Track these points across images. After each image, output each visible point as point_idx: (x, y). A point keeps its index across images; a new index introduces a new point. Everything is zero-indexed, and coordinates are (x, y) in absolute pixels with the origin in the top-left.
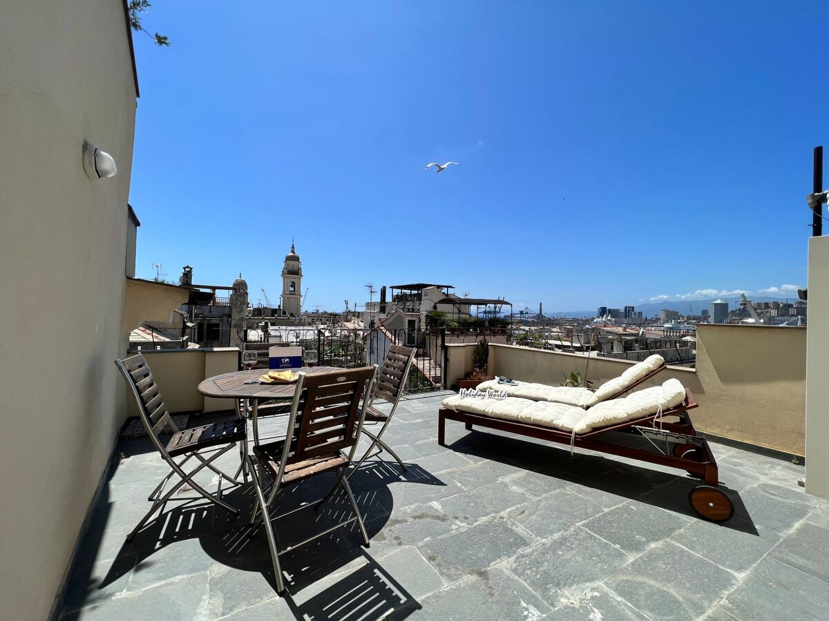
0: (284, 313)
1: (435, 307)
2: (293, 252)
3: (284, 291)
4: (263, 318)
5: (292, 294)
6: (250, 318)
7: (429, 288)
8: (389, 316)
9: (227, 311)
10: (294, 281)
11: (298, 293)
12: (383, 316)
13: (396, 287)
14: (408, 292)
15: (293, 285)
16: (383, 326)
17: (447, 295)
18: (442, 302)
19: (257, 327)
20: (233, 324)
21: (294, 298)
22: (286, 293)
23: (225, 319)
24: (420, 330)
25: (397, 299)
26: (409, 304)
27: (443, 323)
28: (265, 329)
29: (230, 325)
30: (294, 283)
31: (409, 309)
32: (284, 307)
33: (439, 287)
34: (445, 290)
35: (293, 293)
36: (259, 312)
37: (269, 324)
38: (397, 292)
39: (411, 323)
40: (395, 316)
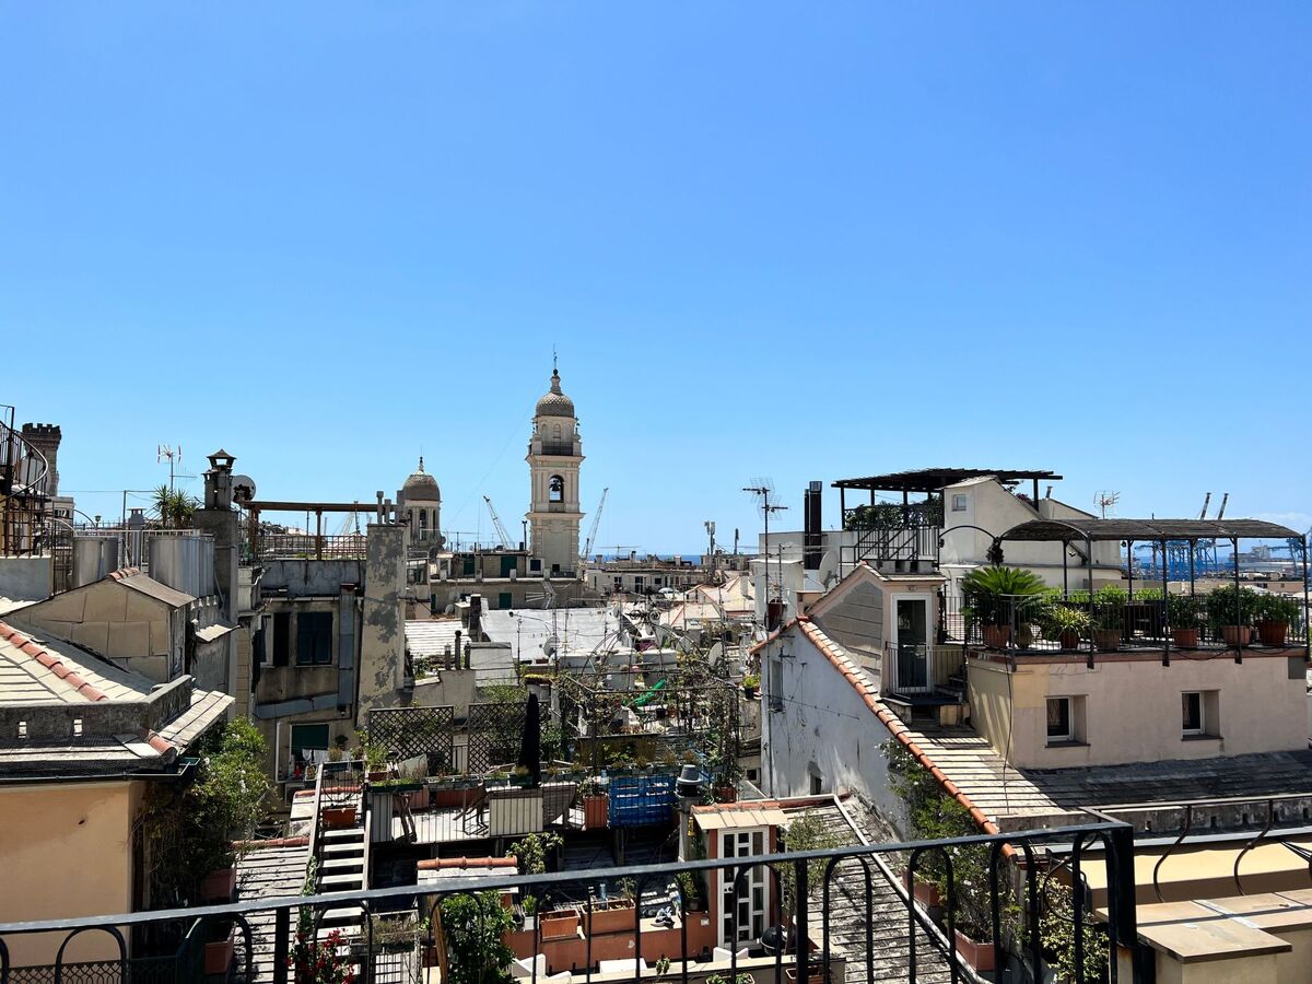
0: (536, 565)
1: (996, 555)
2: (556, 390)
3: (535, 501)
4: (479, 582)
5: (556, 512)
6: (444, 582)
7: (969, 482)
8: (833, 584)
9: (352, 574)
10: (561, 472)
11: (573, 507)
12: (812, 583)
13: (853, 484)
14: (894, 497)
15: (558, 484)
16: (811, 619)
17: (1035, 505)
18: (1019, 533)
19: (453, 613)
20: (367, 613)
21: (564, 522)
22: (539, 507)
23: (347, 598)
24: (942, 635)
25: (860, 521)
26: (901, 543)
27: (1032, 613)
28: (472, 618)
29: (361, 615)
30: (560, 478)
31: (899, 563)
32: (534, 548)
33: (1004, 477)
34: (1025, 488)
35: (559, 506)
36: (467, 564)
37: (484, 602)
38: (858, 498)
39: (909, 610)
40: (849, 589)
